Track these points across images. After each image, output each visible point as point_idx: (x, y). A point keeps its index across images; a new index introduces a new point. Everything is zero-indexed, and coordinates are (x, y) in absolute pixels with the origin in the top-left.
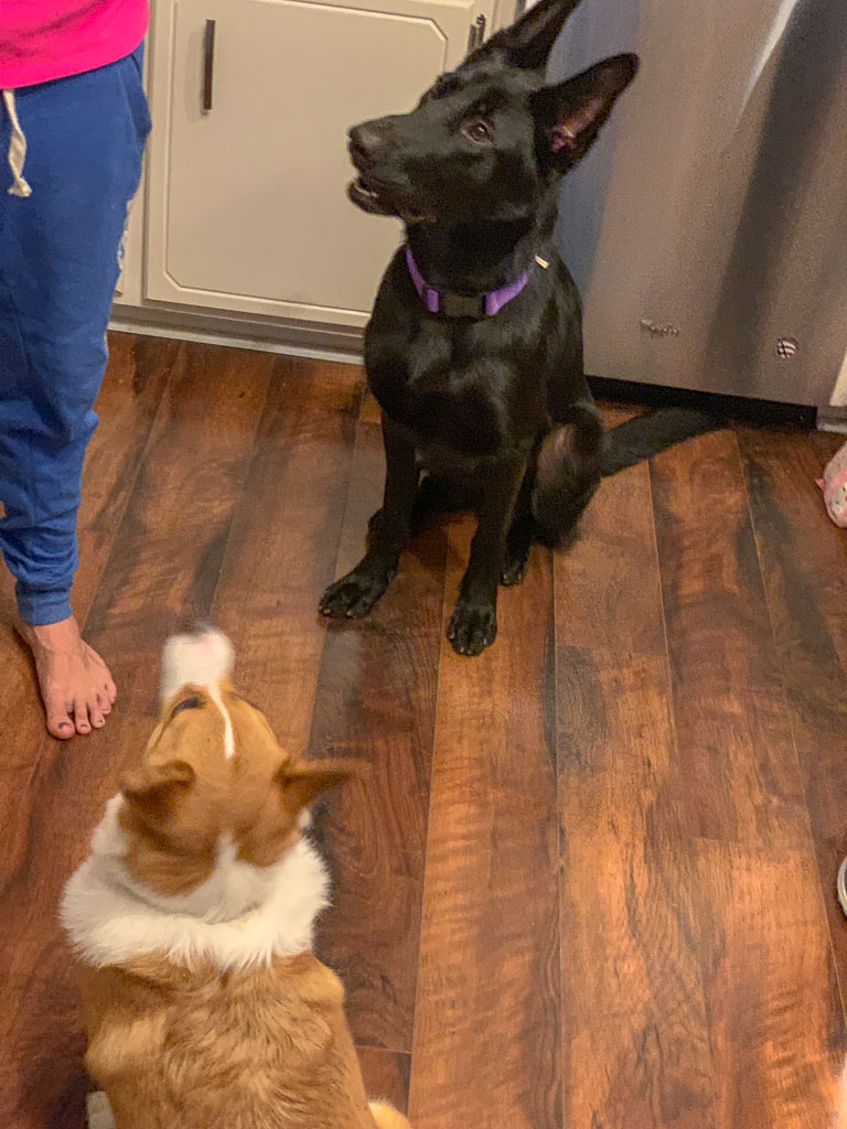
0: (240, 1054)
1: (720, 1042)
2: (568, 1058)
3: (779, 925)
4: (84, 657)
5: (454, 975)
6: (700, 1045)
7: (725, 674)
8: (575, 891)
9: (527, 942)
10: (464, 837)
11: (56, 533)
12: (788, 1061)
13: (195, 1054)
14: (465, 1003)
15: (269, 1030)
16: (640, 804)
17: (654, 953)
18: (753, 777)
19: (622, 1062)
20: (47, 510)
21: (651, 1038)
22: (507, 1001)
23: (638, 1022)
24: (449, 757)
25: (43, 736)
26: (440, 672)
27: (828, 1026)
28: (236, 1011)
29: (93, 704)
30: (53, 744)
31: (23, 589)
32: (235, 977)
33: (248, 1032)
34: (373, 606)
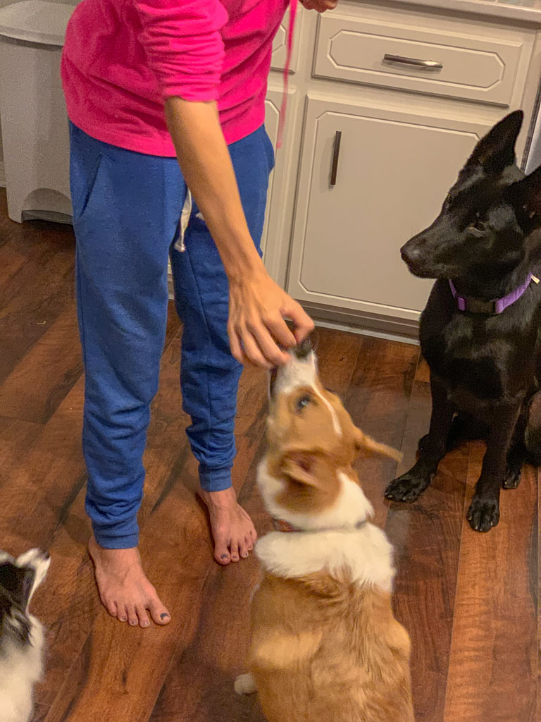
10: (474, 650)
11: (221, 431)
20: (218, 417)
24: (466, 596)
25: (211, 560)
26: (462, 541)
29: (242, 543)
30: (216, 567)
31: (204, 468)
34: (419, 495)
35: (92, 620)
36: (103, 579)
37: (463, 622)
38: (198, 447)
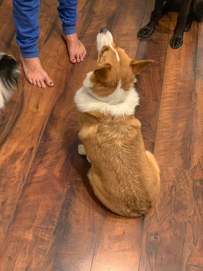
2: (193, 146)
4: (79, 43)
5: (166, 125)
8: (198, 108)
10: (171, 93)
11: (72, 10)
14: (169, 132)
15: (122, 131)
20: (70, 3)
22: (179, 132)
25: (69, 62)
26: (167, 53)
28: (115, 126)
29: (81, 55)
31: (64, 25)
32: (115, 118)
33: (117, 131)
34: (151, 35)
35: (23, 85)
36: (26, 70)
37: (167, 83)
38: (62, 15)
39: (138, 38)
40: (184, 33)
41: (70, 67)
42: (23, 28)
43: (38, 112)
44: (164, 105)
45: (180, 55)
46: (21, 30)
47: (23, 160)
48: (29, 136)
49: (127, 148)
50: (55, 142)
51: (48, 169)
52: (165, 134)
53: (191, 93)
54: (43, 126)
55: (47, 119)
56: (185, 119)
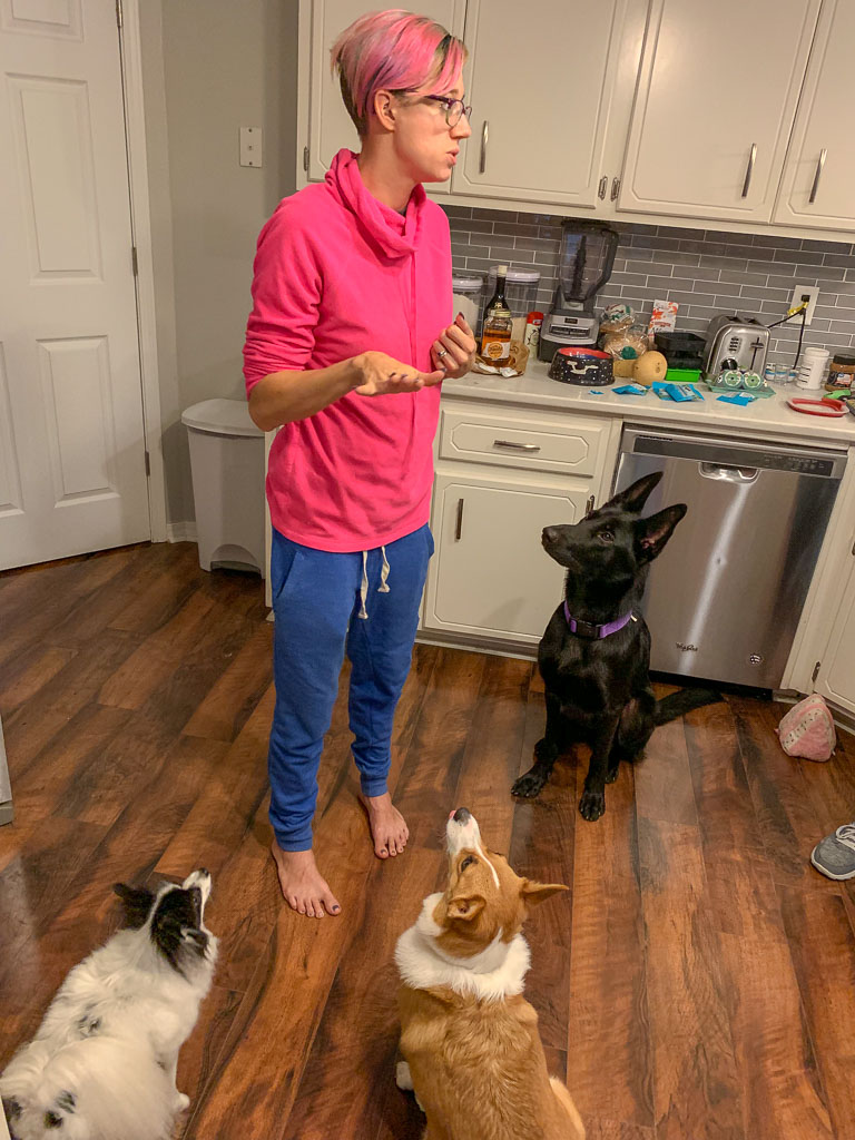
0: (485, 1048)
1: (741, 1058)
2: (654, 1060)
3: (770, 988)
4: (393, 814)
5: (589, 1006)
6: (729, 1058)
7: (731, 837)
8: (653, 960)
9: (629, 989)
10: (592, 925)
11: (381, 749)
12: (782, 1072)
13: (461, 1045)
14: (596, 1022)
16: (687, 910)
17: (700, 1001)
18: (750, 899)
19: (685, 1064)
20: (376, 737)
21: (701, 1051)
22: (619, 1023)
23: (693, 1041)
24: (581, 878)
26: (576, 830)
27: (803, 1053)
28: (484, 1023)
29: (398, 840)
30: (377, 861)
31: (365, 778)
32: (485, 1004)
33: (490, 1036)
34: (540, 791)
35: (277, 913)
36: (284, 878)
37: (581, 900)
38: (361, 760)
39: (513, 800)
40: (606, 786)
41: (375, 867)
42: (287, 794)
43: (307, 978)
44: (580, 953)
45: (603, 835)
46: (283, 799)
47: (269, 1105)
48: (285, 1039)
49: (511, 1079)
50: (344, 1055)
51: (327, 1129)
52: (587, 1028)
53: (635, 924)
54: (316, 1013)
55: (327, 994)
56: (630, 989)
